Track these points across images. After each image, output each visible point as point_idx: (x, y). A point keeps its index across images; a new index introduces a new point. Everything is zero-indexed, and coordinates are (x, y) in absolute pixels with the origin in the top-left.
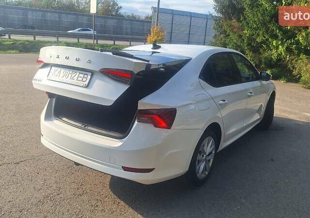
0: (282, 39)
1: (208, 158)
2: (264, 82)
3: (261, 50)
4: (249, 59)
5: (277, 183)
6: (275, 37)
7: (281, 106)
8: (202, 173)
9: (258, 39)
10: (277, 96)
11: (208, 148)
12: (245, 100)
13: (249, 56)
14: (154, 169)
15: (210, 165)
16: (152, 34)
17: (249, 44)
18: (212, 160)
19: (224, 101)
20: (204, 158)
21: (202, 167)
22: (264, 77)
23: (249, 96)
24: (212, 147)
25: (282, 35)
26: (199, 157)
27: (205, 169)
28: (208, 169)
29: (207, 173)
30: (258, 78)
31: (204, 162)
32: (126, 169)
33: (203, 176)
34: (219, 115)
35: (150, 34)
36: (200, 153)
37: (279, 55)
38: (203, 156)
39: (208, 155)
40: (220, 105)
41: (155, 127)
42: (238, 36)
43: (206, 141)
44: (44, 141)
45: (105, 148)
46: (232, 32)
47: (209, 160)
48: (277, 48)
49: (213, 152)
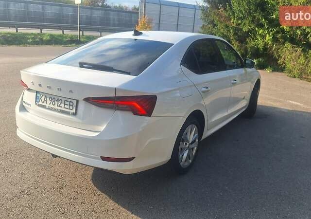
0: (268, 29)
1: (191, 146)
2: (249, 70)
3: (248, 40)
4: (235, 48)
5: (260, 169)
6: (261, 26)
7: (267, 95)
8: (186, 161)
9: (244, 28)
10: (262, 85)
11: (191, 136)
12: (230, 88)
13: (235, 46)
14: (134, 158)
15: (194, 154)
16: (139, 25)
17: (235, 34)
18: (196, 148)
19: (207, 88)
20: (187, 146)
21: (185, 155)
22: (248, 64)
23: (233, 83)
24: (196, 135)
25: (268, 24)
26: (182, 145)
27: (188, 156)
28: (192, 158)
29: (190, 161)
30: (243, 65)
31: (188, 151)
32: (104, 159)
33: (186, 164)
34: (202, 102)
35: (138, 25)
36: (183, 141)
37: (266, 44)
38: (186, 144)
39: (192, 143)
40: (204, 92)
41: (134, 114)
42: (225, 26)
43: (189, 129)
44: (21, 134)
45: (78, 137)
46: (220, 21)
47: (193, 149)
48: (264, 37)
49: (197, 140)
